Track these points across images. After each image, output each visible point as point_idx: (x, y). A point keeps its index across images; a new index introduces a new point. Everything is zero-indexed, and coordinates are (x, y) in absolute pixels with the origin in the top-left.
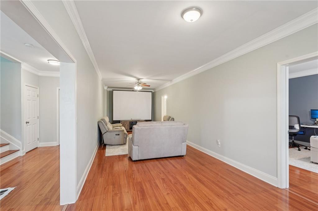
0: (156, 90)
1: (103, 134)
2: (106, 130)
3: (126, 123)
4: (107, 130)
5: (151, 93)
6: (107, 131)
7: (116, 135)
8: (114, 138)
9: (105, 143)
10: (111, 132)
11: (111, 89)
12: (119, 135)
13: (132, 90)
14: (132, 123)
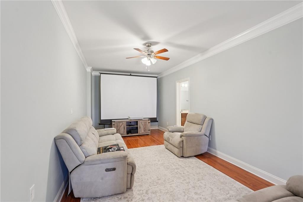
0: (164, 75)
1: (70, 171)
2: (80, 161)
4: (83, 158)
5: (156, 78)
6: (83, 163)
7: (107, 170)
8: (102, 179)
9: (76, 196)
10: (93, 163)
11: (97, 73)
12: (114, 169)
13: (129, 74)
14: (130, 124)
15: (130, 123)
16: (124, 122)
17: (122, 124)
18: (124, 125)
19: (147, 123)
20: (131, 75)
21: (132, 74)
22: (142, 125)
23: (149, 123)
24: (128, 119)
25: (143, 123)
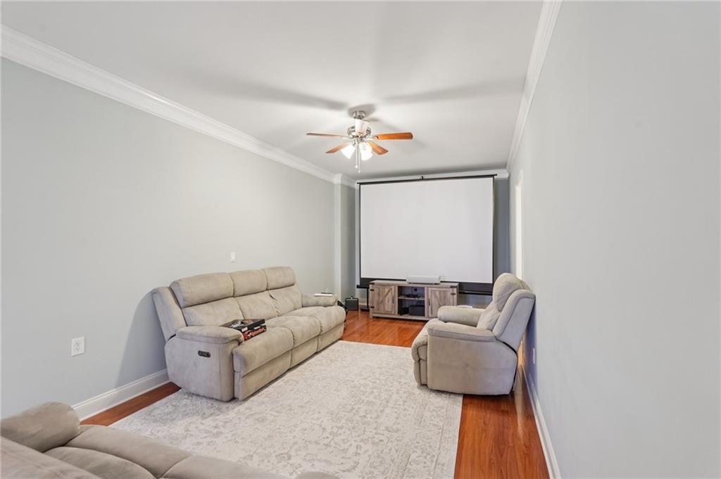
2: (173, 329)
3: (387, 290)
4: (178, 327)
7: (200, 353)
13: (419, 177)
14: (415, 293)
15: (416, 290)
16: (393, 287)
17: (389, 292)
18: (393, 293)
19: (449, 294)
20: (423, 179)
21: (425, 177)
22: (436, 297)
23: (453, 294)
24: (405, 280)
25: (437, 293)
